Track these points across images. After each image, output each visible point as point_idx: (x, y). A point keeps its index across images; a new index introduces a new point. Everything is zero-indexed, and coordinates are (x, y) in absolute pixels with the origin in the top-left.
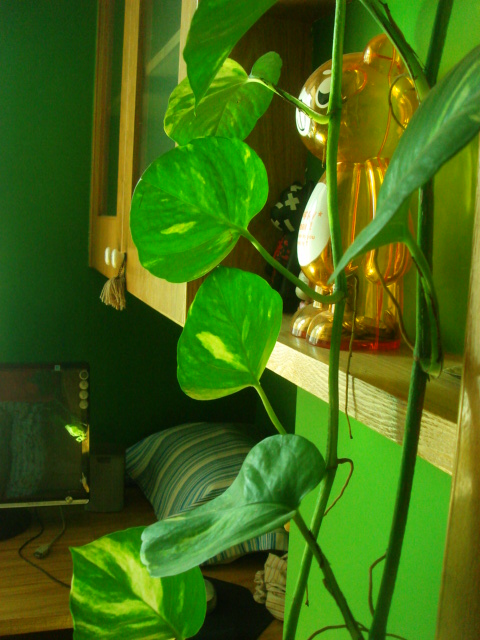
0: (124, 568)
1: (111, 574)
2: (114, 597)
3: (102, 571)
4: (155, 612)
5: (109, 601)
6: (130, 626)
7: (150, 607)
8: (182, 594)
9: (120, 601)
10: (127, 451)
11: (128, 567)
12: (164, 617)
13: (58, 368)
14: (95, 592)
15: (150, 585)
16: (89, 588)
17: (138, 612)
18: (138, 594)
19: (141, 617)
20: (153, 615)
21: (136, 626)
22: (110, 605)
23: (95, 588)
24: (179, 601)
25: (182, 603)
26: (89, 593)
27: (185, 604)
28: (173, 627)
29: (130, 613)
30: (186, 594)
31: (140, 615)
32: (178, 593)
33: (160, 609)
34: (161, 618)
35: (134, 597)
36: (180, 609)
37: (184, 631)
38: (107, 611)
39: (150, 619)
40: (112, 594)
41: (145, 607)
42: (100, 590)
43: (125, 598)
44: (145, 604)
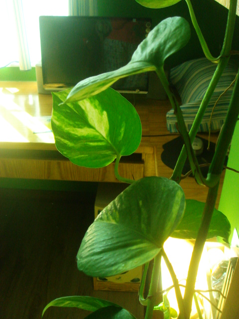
0: (83, 108)
1: (75, 111)
2: (78, 125)
3: (70, 108)
4: (104, 138)
5: (75, 127)
6: (88, 143)
7: (101, 134)
8: (123, 129)
9: (81, 128)
10: (172, 70)
11: (86, 108)
12: (109, 141)
13: (134, 20)
14: (66, 120)
15: (101, 121)
16: (63, 117)
17: (92, 136)
18: (93, 125)
19: (94, 139)
20: (102, 139)
21: (92, 144)
22: (75, 129)
23: (66, 118)
24: (120, 133)
25: (122, 135)
26: (63, 120)
27: (124, 135)
28: (114, 147)
29: (87, 136)
30: (125, 130)
31: (94, 138)
32: (120, 129)
33: (107, 136)
34: (108, 142)
35: (90, 126)
36: (121, 138)
37: (122, 152)
38: (72, 132)
39: (100, 141)
40: (76, 123)
41: (98, 134)
42: (69, 120)
43: (84, 127)
44: (97, 132)
